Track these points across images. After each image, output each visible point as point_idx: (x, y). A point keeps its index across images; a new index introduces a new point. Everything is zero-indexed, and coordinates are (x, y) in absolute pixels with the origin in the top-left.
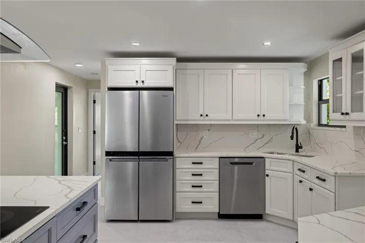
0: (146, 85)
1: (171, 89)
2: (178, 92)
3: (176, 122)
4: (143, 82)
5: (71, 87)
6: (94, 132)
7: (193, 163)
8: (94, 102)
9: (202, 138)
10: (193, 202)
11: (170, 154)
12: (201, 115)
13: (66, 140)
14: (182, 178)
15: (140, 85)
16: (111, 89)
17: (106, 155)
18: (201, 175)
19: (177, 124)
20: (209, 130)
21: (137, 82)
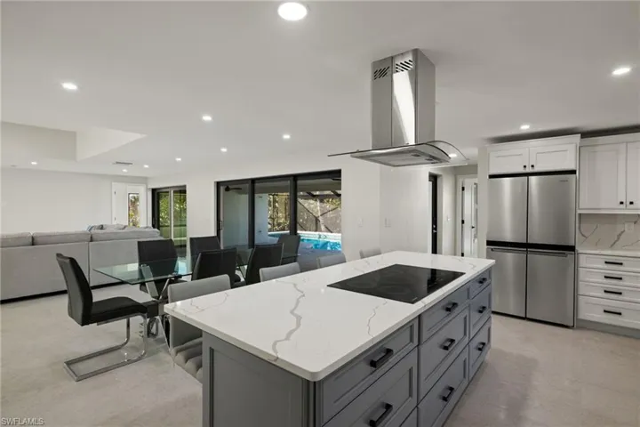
0: (537, 169)
1: (573, 172)
2: (583, 176)
3: (579, 212)
4: (533, 166)
5: (441, 176)
6: (463, 222)
7: (606, 262)
8: (463, 189)
9: (622, 232)
10: (605, 311)
11: (572, 248)
12: (622, 203)
13: (436, 229)
14: (587, 279)
15: (529, 170)
16: (492, 177)
17: (488, 244)
18: (621, 279)
19: (580, 214)
20: (635, 223)
21: (525, 167)
